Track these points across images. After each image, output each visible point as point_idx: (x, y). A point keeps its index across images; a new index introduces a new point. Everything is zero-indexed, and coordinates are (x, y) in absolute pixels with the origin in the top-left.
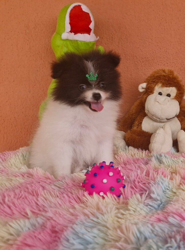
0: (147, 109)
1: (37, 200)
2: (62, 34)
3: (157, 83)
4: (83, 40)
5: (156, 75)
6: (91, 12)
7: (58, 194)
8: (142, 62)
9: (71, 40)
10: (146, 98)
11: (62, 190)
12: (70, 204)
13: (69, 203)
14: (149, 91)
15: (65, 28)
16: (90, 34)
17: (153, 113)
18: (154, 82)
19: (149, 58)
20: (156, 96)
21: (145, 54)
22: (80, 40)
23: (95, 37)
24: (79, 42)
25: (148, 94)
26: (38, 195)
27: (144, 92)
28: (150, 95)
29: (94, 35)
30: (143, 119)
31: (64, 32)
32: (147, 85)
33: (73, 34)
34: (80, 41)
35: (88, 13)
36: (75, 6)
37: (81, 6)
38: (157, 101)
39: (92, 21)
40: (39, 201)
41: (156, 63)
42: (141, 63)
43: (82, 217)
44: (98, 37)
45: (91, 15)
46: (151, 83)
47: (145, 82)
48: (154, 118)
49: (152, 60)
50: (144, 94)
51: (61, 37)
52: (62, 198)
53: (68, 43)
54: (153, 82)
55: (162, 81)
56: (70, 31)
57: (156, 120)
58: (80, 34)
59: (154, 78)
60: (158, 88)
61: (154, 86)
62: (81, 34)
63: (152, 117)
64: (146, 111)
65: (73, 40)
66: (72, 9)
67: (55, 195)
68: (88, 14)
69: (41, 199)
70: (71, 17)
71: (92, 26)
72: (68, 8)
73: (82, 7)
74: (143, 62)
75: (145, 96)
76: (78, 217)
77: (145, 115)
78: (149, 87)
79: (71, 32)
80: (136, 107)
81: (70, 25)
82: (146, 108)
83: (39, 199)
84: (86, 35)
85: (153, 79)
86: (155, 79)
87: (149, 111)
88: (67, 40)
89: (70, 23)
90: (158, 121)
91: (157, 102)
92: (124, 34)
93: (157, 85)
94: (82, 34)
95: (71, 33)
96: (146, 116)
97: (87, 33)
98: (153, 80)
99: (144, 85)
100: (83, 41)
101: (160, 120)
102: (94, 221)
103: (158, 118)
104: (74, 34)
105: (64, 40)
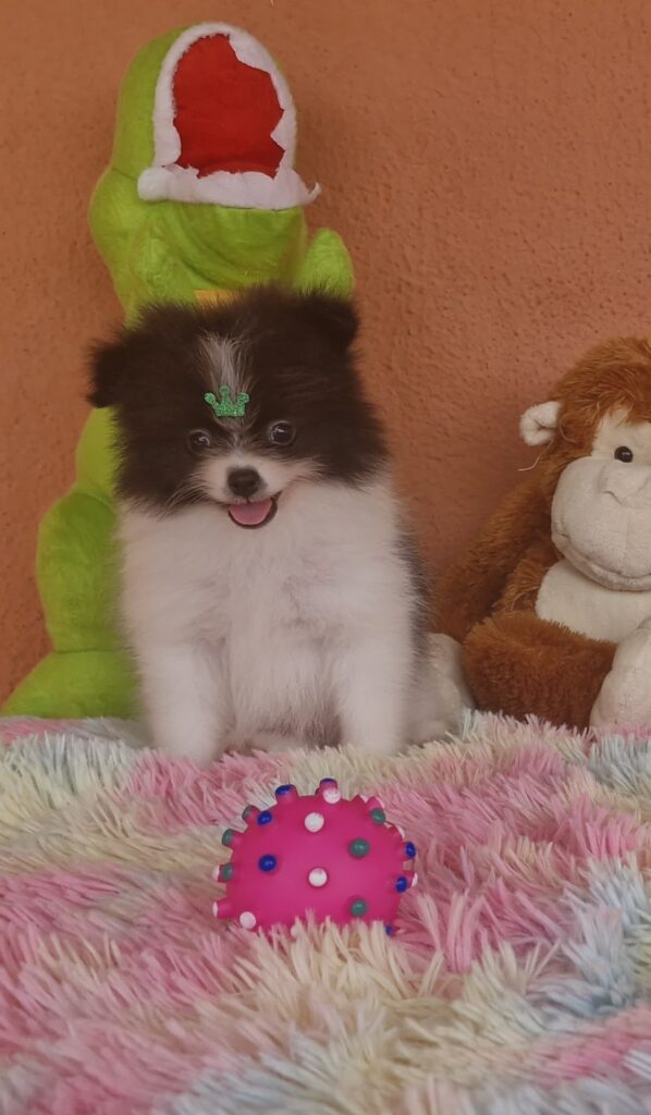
0: (560, 526)
1: (16, 982)
2: (139, 174)
3: (606, 405)
4: (242, 204)
5: (602, 365)
6: (278, 68)
7: (117, 953)
8: (533, 304)
9: (184, 204)
10: (558, 474)
11: (137, 934)
12: (174, 998)
13: (167, 991)
14: (570, 441)
15: (152, 144)
16: (272, 175)
17: (588, 548)
18: (594, 397)
19: (569, 282)
20: (604, 467)
21: (550, 262)
22: (224, 203)
23: (303, 185)
24: (223, 213)
25: (567, 453)
26: (18, 958)
27: (546, 444)
28: (575, 459)
29: (295, 176)
30: (545, 573)
31: (150, 166)
32: (560, 414)
33: (192, 172)
34: (228, 207)
35: (264, 70)
36: (201, 39)
37: (228, 37)
38: (609, 489)
39: (283, 110)
40: (23, 986)
41: (602, 307)
42: (530, 307)
43: (225, 1059)
44: (317, 187)
45: (278, 81)
46: (580, 401)
47: (553, 399)
48: (592, 572)
49: (583, 290)
50: (547, 458)
51: (136, 187)
52: (136, 971)
53: (170, 215)
54: (588, 400)
55: (629, 392)
56: (176, 158)
57: (604, 579)
58: (228, 173)
59: (591, 379)
60: (611, 430)
61: (596, 417)
62: (233, 171)
63: (584, 564)
64: (557, 539)
65: (191, 204)
66: (184, 54)
67: (102, 954)
68: (266, 76)
69: (35, 976)
70: (180, 92)
71: (284, 133)
72: (168, 48)
73: (233, 43)
74: (539, 303)
75: (552, 467)
76: (207, 1059)
77: (553, 556)
78: (569, 422)
79: (183, 162)
80: (511, 515)
81: (178, 130)
82: (558, 521)
83: (23, 978)
84: (257, 179)
85: (589, 382)
86: (597, 383)
87: (572, 537)
88: (164, 201)
89: (176, 123)
90: (611, 583)
91: (608, 495)
92: (446, 167)
93: (607, 415)
94: (237, 175)
95: (185, 167)
96: (557, 560)
97: (261, 171)
98: (590, 387)
99: (548, 412)
100: (240, 208)
101: (622, 580)
102: (279, 1076)
103: (613, 571)
104: (198, 176)
105: (151, 203)
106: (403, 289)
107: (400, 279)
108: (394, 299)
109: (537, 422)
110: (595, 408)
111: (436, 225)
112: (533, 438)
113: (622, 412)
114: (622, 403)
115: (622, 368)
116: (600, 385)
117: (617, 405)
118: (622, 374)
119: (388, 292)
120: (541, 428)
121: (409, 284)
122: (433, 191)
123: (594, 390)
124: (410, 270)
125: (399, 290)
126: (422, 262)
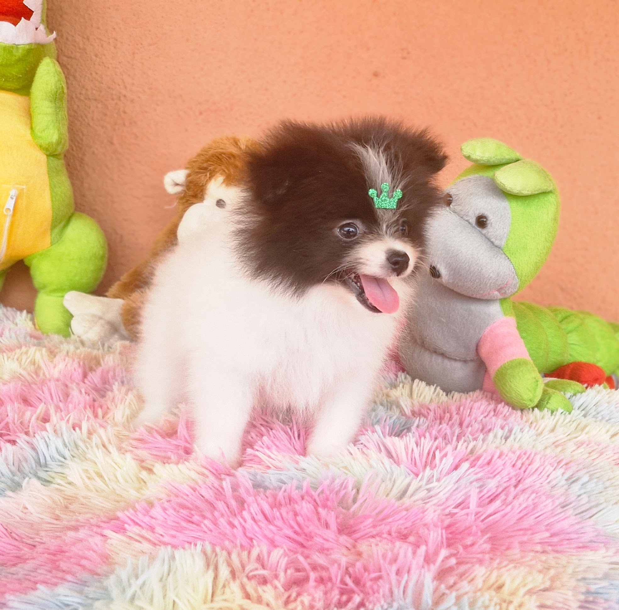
3: (211, 174)
27: (180, 194)
28: (194, 203)
46: (198, 171)
50: (179, 202)
60: (216, 188)
61: (207, 181)
75: (181, 208)
78: (192, 182)
93: (213, 180)
98: (203, 164)
99: (180, 176)
106: (122, 98)
107: (120, 93)
108: (116, 104)
109: (173, 181)
110: (206, 175)
111: (143, 63)
112: (171, 190)
113: (220, 179)
114: (221, 174)
115: (221, 154)
116: (209, 163)
117: (218, 175)
118: (220, 157)
119: (113, 100)
120: (177, 185)
121: (125, 96)
122: (142, 44)
123: (205, 165)
124: (126, 88)
125: (119, 99)
126: (133, 84)
